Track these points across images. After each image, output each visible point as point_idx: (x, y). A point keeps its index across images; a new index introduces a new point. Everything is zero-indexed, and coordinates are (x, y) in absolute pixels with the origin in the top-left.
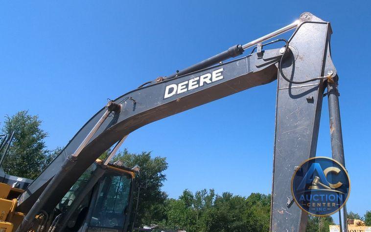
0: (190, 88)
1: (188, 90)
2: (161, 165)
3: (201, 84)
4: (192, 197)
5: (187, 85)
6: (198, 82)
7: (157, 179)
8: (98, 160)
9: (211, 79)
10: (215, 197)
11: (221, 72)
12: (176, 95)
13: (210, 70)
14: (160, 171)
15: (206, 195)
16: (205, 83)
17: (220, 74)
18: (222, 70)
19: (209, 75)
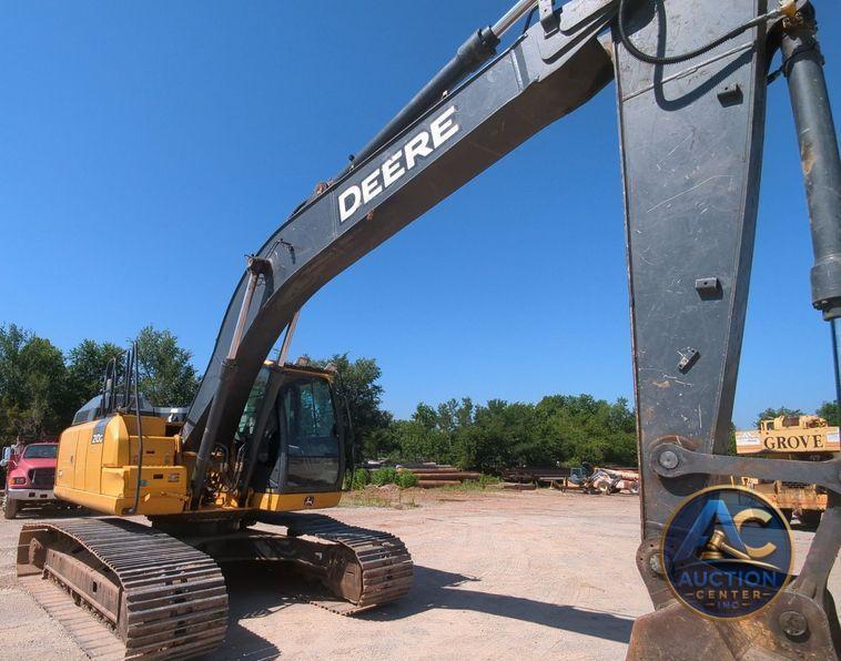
0: (388, 181)
1: (384, 188)
2: (370, 371)
3: (411, 163)
4: (433, 413)
5: (380, 179)
6: (403, 161)
7: (370, 393)
8: (267, 362)
9: (430, 144)
10: (474, 410)
11: (452, 117)
12: (363, 206)
13: (424, 124)
14: (371, 381)
15: (457, 408)
16: (418, 158)
17: (450, 122)
18: (451, 110)
19: (424, 136)
